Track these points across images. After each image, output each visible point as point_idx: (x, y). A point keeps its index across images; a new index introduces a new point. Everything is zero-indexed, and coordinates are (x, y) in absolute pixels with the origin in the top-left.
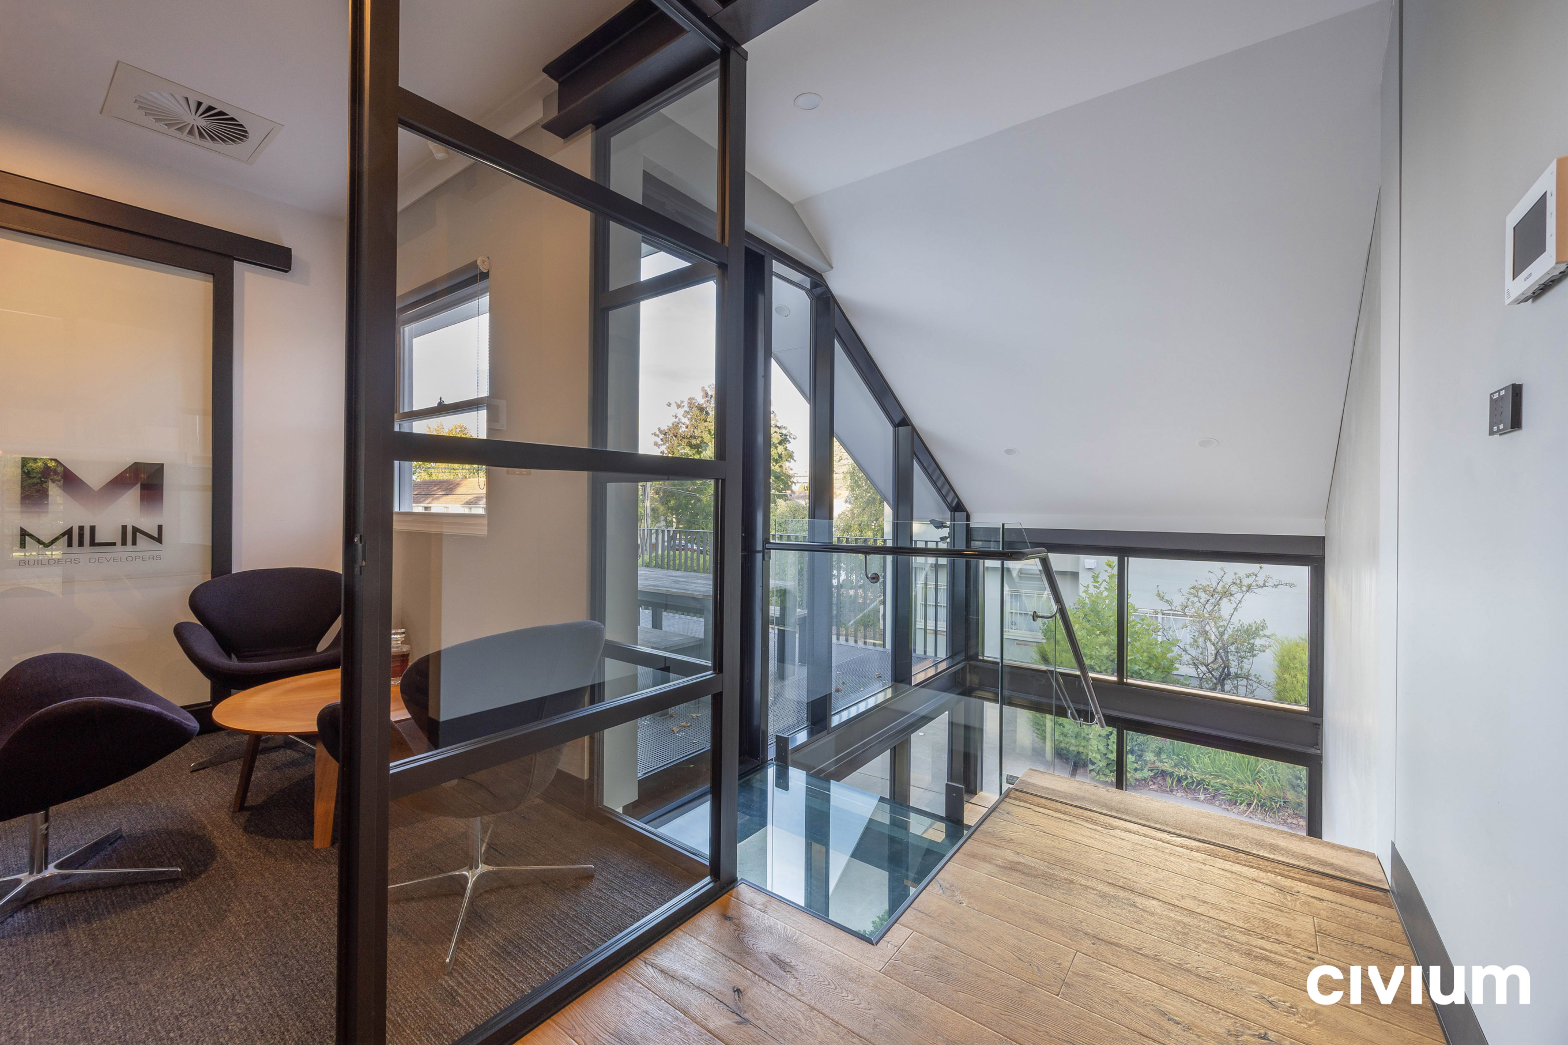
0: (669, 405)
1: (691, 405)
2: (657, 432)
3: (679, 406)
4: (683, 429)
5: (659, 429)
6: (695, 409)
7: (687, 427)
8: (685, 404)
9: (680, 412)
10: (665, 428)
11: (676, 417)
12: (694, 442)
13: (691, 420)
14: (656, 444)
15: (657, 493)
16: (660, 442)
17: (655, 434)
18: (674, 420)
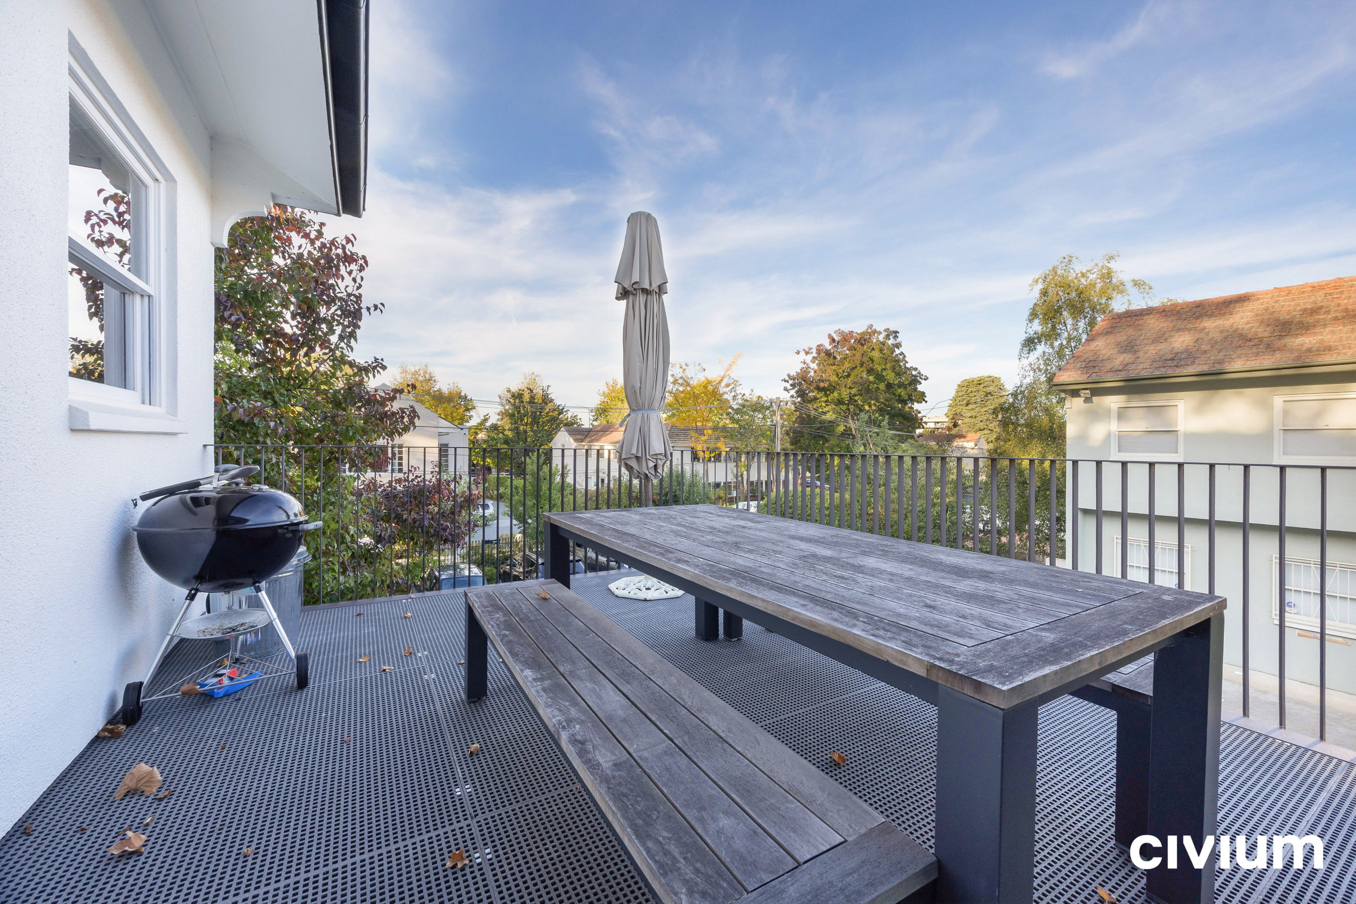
0: (798, 353)
1: (819, 351)
2: (787, 378)
3: (807, 353)
4: (812, 374)
5: (789, 375)
6: (823, 355)
7: (815, 372)
8: (814, 351)
9: (809, 358)
10: (793, 373)
11: (805, 363)
12: (822, 385)
13: (819, 365)
14: (786, 389)
15: (787, 434)
16: (789, 387)
17: (785, 381)
18: (802, 365)
